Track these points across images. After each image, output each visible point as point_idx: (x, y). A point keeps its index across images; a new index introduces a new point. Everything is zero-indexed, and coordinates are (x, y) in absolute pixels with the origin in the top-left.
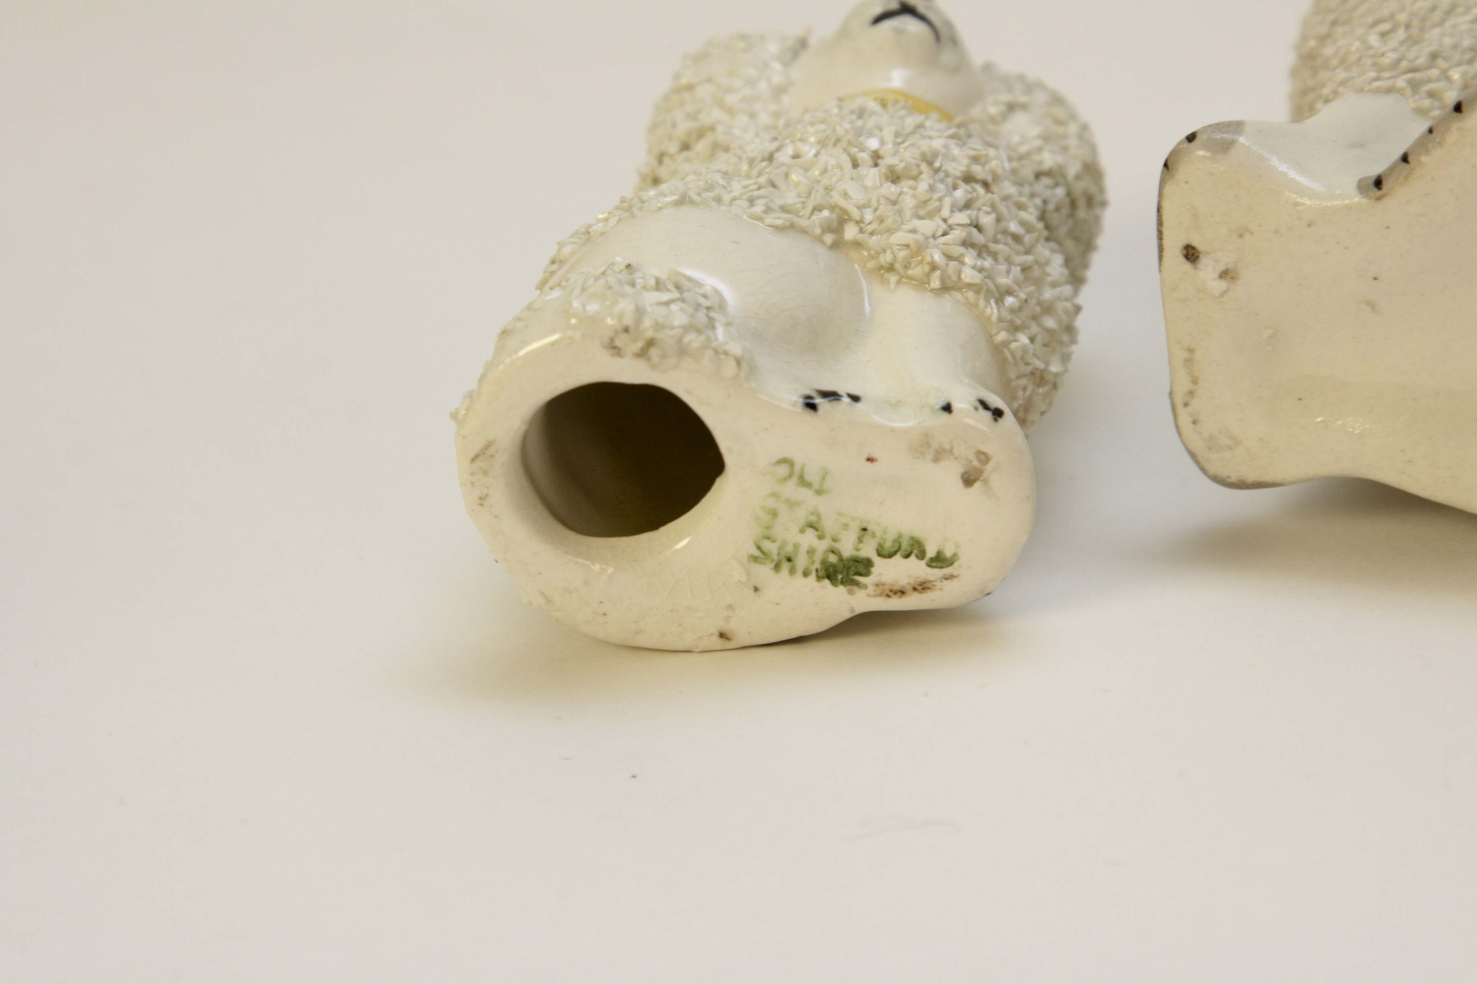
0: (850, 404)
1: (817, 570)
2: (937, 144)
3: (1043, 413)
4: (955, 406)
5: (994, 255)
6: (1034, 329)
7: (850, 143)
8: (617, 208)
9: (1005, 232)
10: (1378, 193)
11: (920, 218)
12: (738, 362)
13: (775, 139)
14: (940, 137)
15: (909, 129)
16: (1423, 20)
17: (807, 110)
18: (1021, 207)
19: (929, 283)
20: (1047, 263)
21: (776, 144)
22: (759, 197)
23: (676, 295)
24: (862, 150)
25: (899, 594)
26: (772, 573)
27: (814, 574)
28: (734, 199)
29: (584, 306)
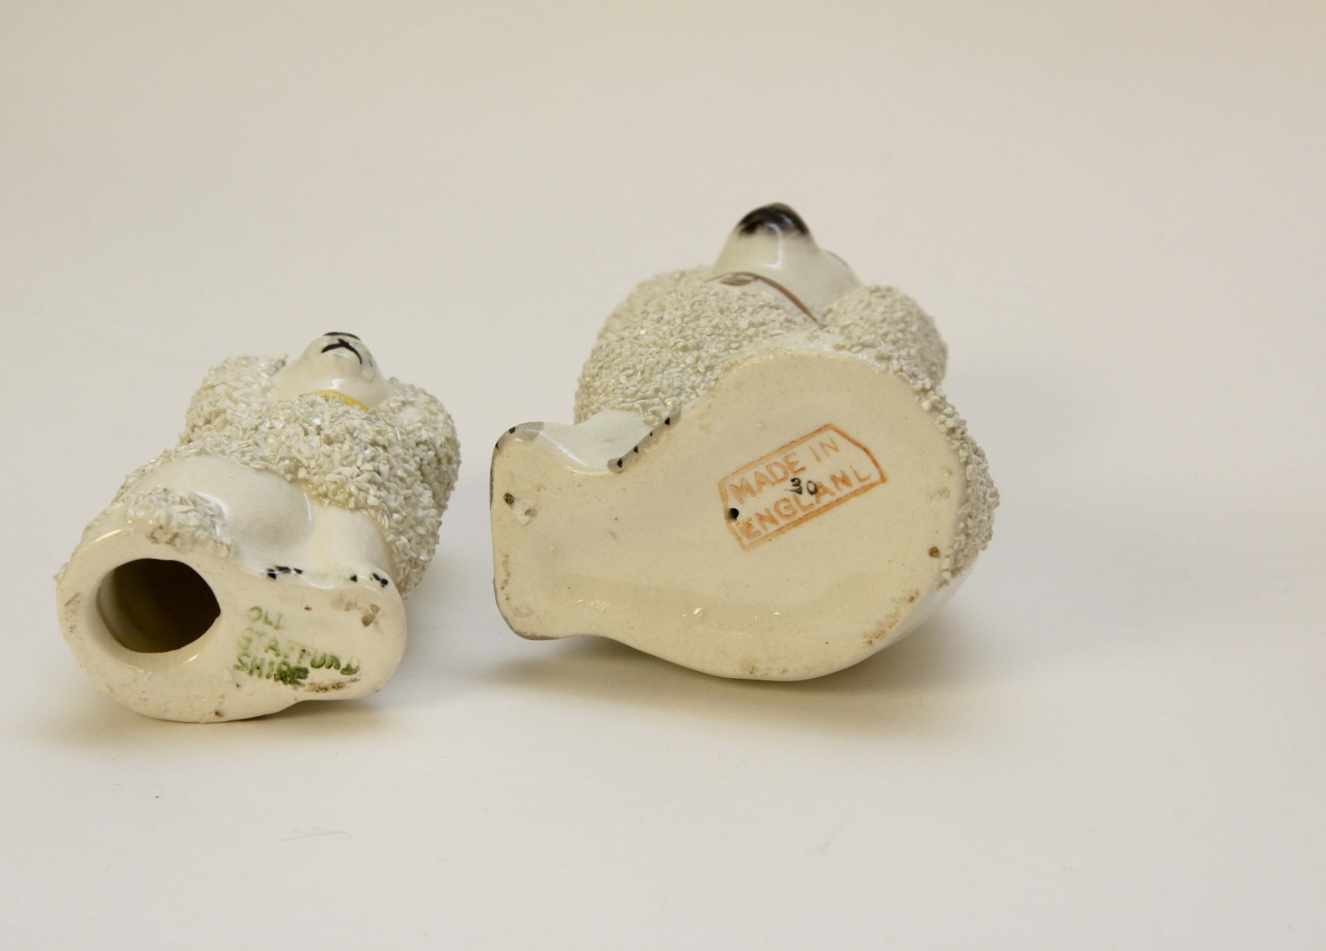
0: (296, 575)
1: (275, 675)
2: (356, 423)
3: (416, 584)
4: (359, 577)
5: (388, 490)
6: (411, 534)
7: (304, 421)
8: (162, 456)
9: (395, 476)
10: (620, 469)
11: (343, 466)
12: (229, 548)
13: (260, 418)
14: (358, 419)
15: (341, 414)
16: (652, 369)
17: (280, 401)
18: (405, 461)
19: (348, 505)
20: (421, 495)
21: (260, 421)
22: (248, 452)
23: (192, 507)
24: (311, 425)
25: (324, 690)
26: (248, 676)
27: (273, 677)
28: (232, 452)
29: (135, 513)
